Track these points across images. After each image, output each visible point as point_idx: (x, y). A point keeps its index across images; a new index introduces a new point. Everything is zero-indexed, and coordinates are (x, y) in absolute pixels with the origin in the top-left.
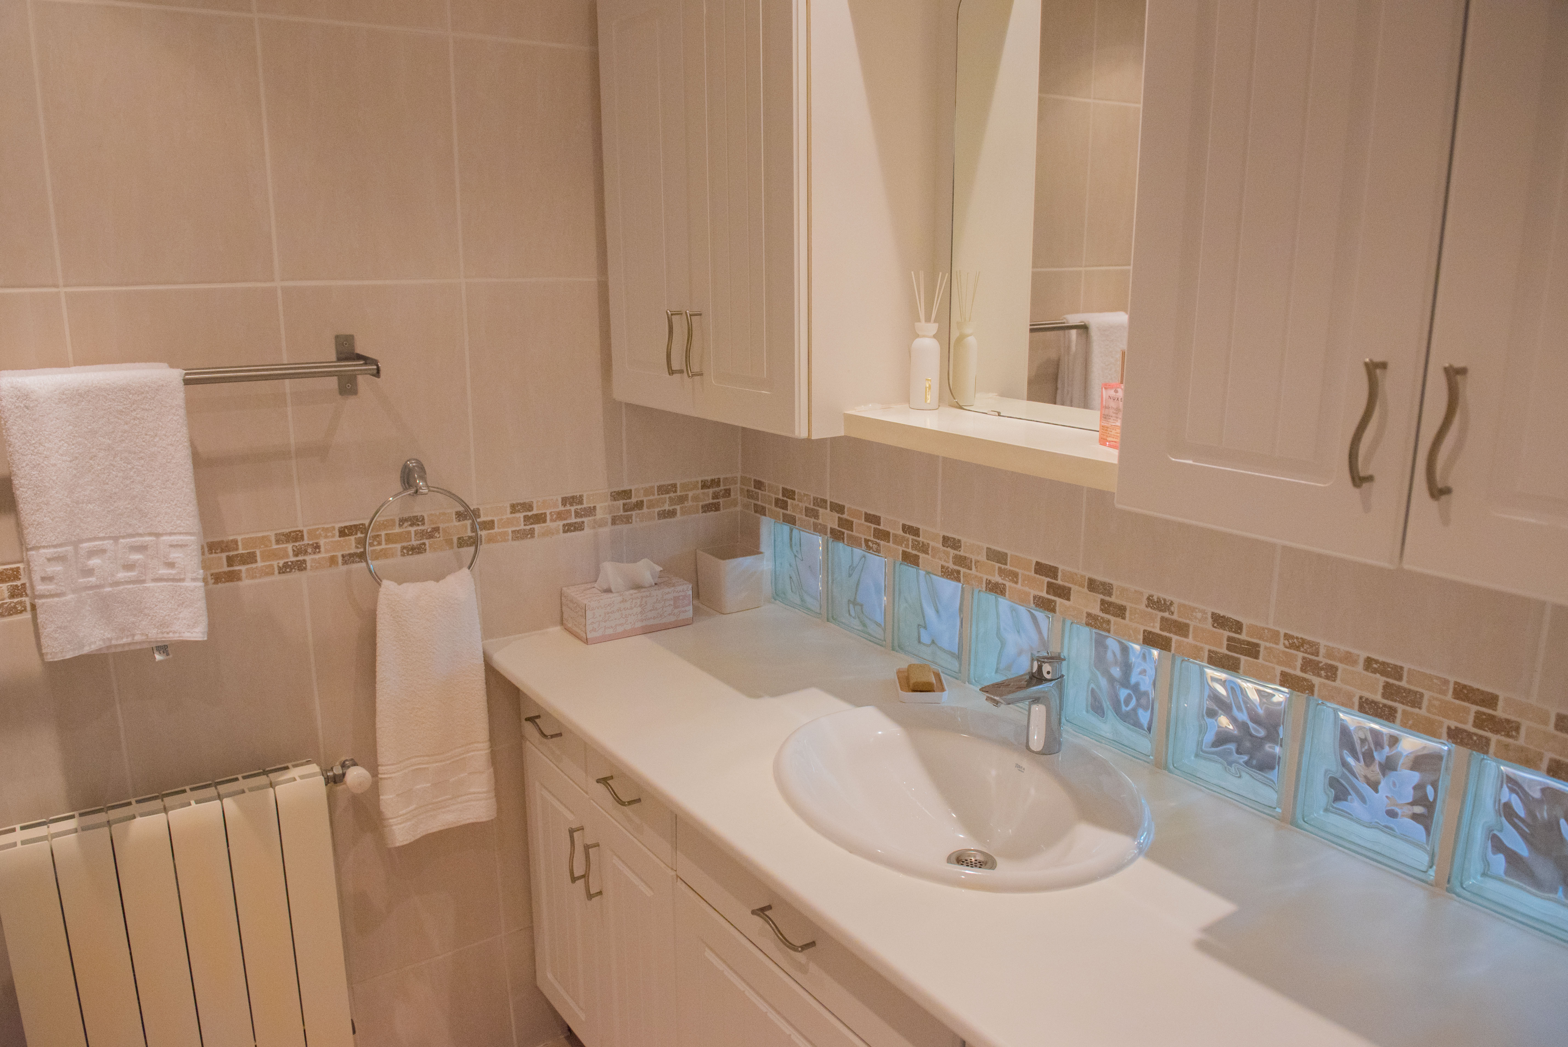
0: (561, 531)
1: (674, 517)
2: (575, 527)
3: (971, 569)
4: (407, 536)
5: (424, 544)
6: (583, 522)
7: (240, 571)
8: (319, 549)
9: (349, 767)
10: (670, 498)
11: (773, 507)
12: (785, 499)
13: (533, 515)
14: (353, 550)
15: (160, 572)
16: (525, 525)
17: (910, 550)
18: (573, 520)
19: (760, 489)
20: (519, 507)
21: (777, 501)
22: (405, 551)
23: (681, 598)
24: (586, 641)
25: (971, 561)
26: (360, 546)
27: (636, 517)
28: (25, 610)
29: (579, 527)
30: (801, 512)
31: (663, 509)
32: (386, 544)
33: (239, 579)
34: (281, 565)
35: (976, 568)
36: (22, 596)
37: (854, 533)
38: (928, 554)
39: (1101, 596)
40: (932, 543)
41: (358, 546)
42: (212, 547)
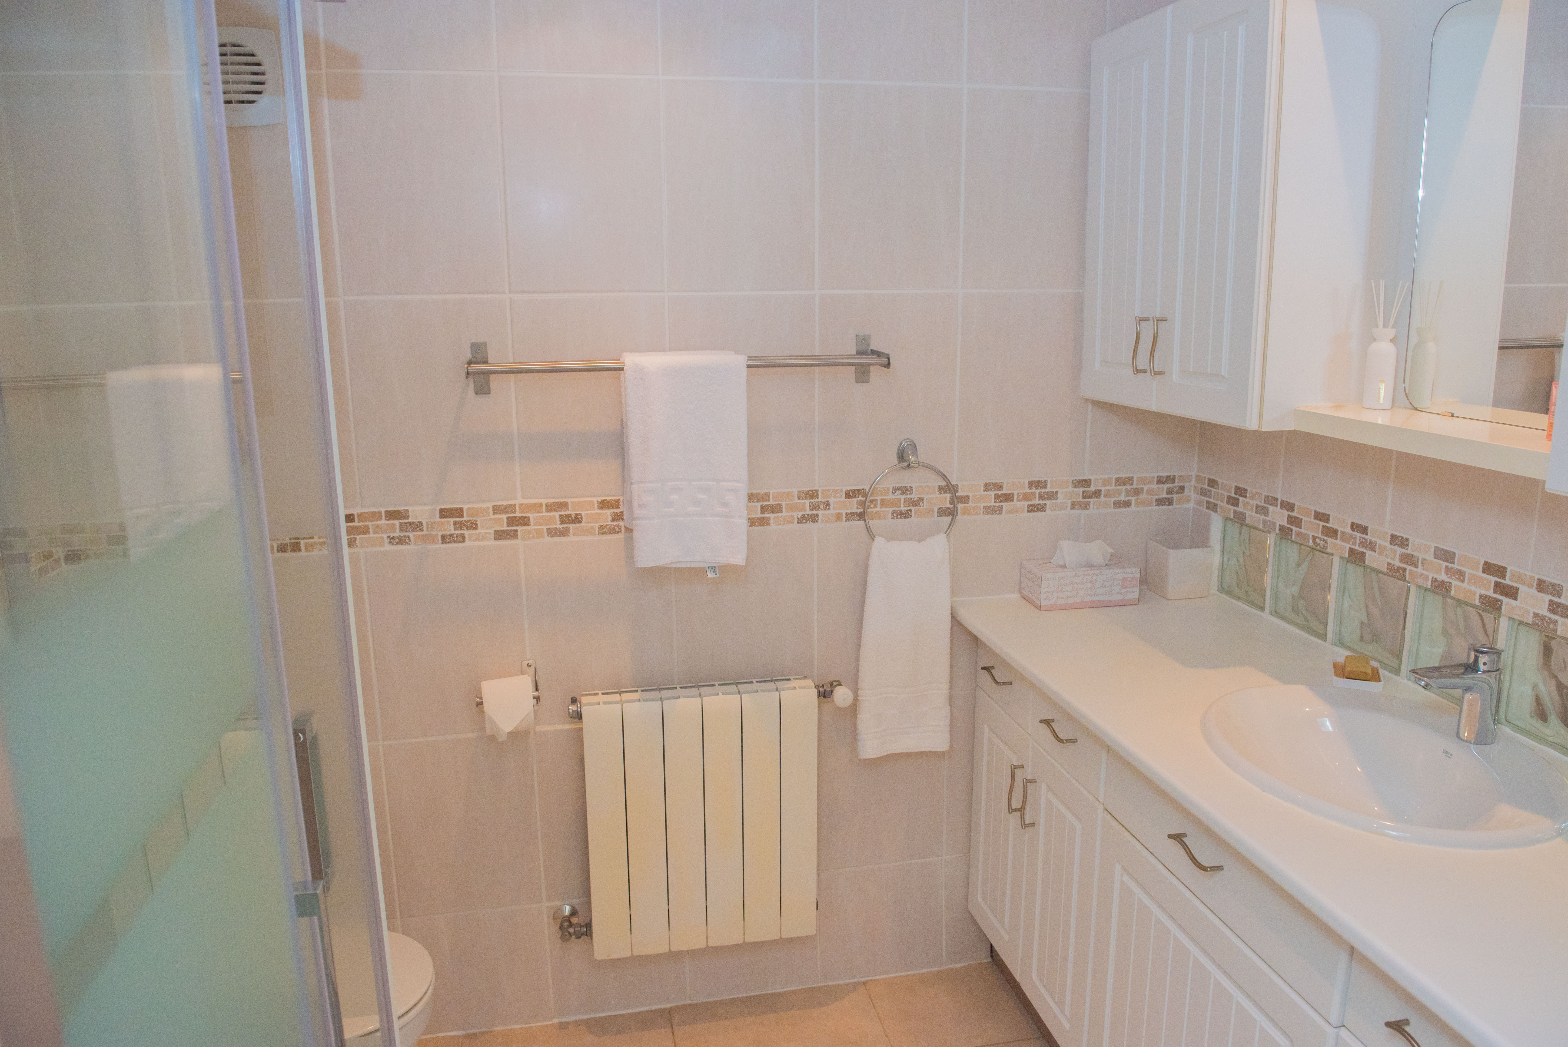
0: (1026, 510)
1: (1129, 507)
2: (1038, 508)
3: (1417, 567)
4: (897, 503)
5: (910, 510)
6: (1045, 504)
7: (769, 518)
8: (829, 506)
9: (836, 686)
10: (1126, 489)
11: (1225, 504)
12: (1237, 496)
13: (1003, 494)
14: (855, 510)
15: (717, 509)
16: (995, 502)
17: (1357, 548)
18: (1037, 501)
19: (1212, 486)
20: (992, 486)
21: (1229, 498)
22: (895, 515)
23: (1129, 579)
24: (1039, 608)
25: (1418, 559)
26: (860, 507)
27: (1094, 504)
28: (620, 532)
29: (1041, 508)
30: (1251, 509)
31: (1119, 499)
32: (881, 508)
33: (768, 525)
34: (799, 517)
35: (1423, 566)
36: (619, 520)
37: (1302, 530)
38: (1375, 551)
39: (1550, 597)
40: (1379, 542)
41: (859, 507)
42: (751, 497)
